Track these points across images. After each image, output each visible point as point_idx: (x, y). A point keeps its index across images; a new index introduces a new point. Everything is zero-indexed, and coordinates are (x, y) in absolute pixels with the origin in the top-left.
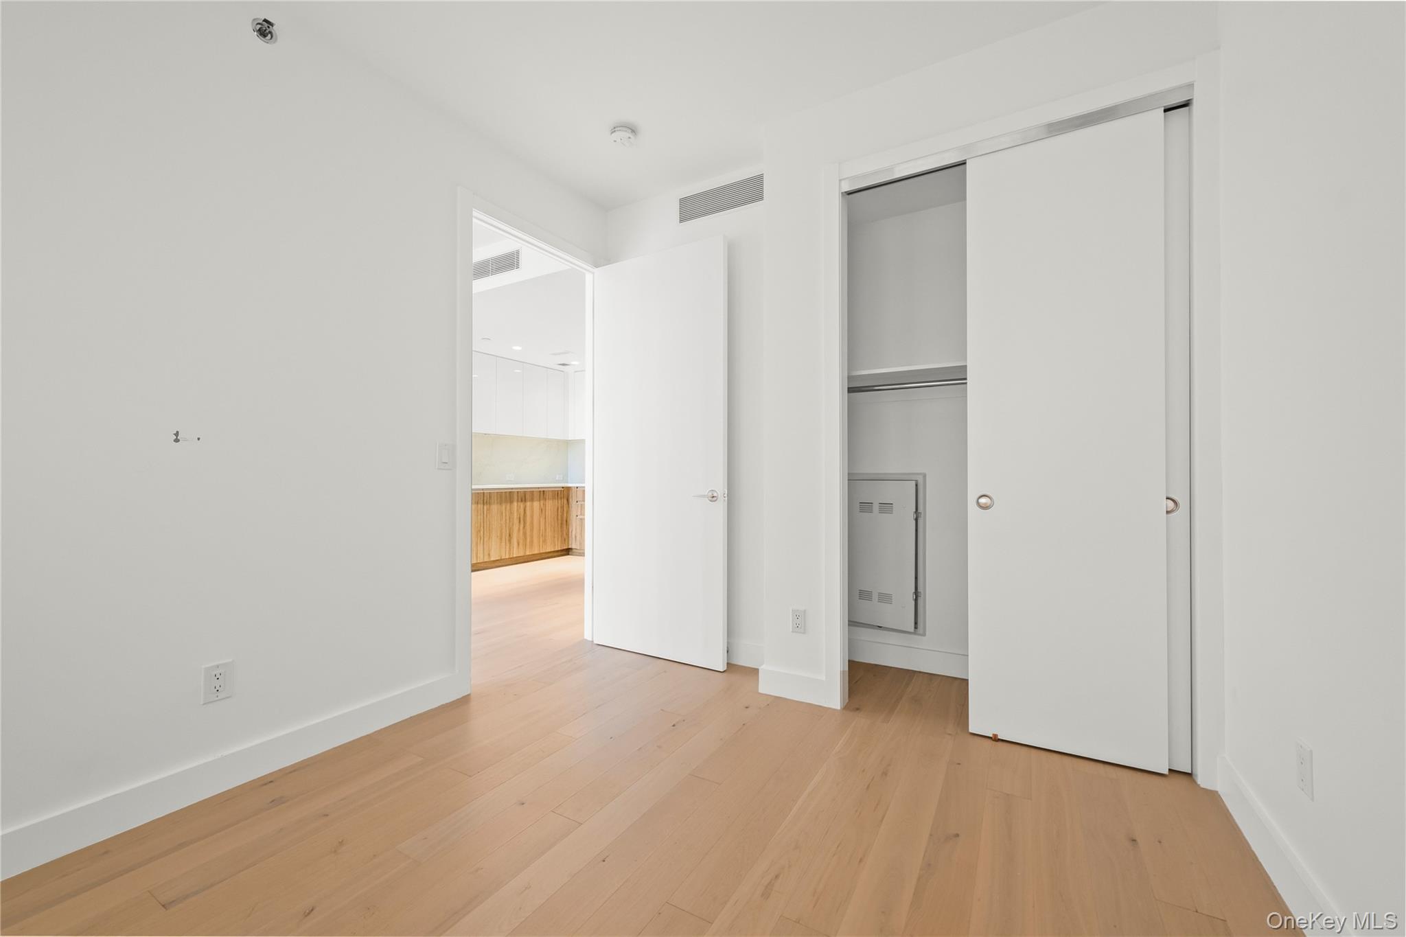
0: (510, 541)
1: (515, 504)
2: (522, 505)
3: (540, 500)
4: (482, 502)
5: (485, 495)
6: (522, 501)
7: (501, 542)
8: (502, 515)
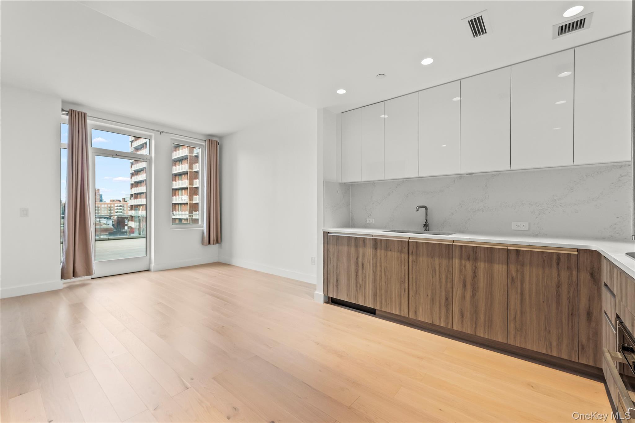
0: (447, 307)
1: (457, 261)
4: (406, 250)
5: (411, 244)
7: (433, 304)
8: (435, 272)
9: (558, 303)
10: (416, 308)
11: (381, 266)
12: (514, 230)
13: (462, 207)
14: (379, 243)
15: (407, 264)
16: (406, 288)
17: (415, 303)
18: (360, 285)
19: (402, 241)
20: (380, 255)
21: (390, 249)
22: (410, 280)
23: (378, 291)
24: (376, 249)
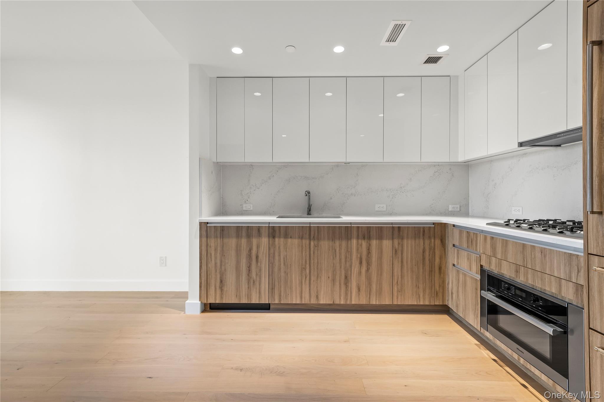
0: (346, 284)
2: (364, 244)
3: (393, 239)
4: (307, 236)
5: (312, 229)
6: (364, 238)
7: (334, 284)
8: (336, 254)
9: (424, 264)
10: (317, 292)
11: (279, 255)
12: (376, 211)
13: (339, 192)
14: (277, 231)
15: (308, 250)
16: (308, 274)
17: (317, 287)
18: (254, 280)
19: (303, 227)
20: (279, 244)
21: (290, 236)
22: (312, 265)
23: (277, 283)
24: (274, 237)
